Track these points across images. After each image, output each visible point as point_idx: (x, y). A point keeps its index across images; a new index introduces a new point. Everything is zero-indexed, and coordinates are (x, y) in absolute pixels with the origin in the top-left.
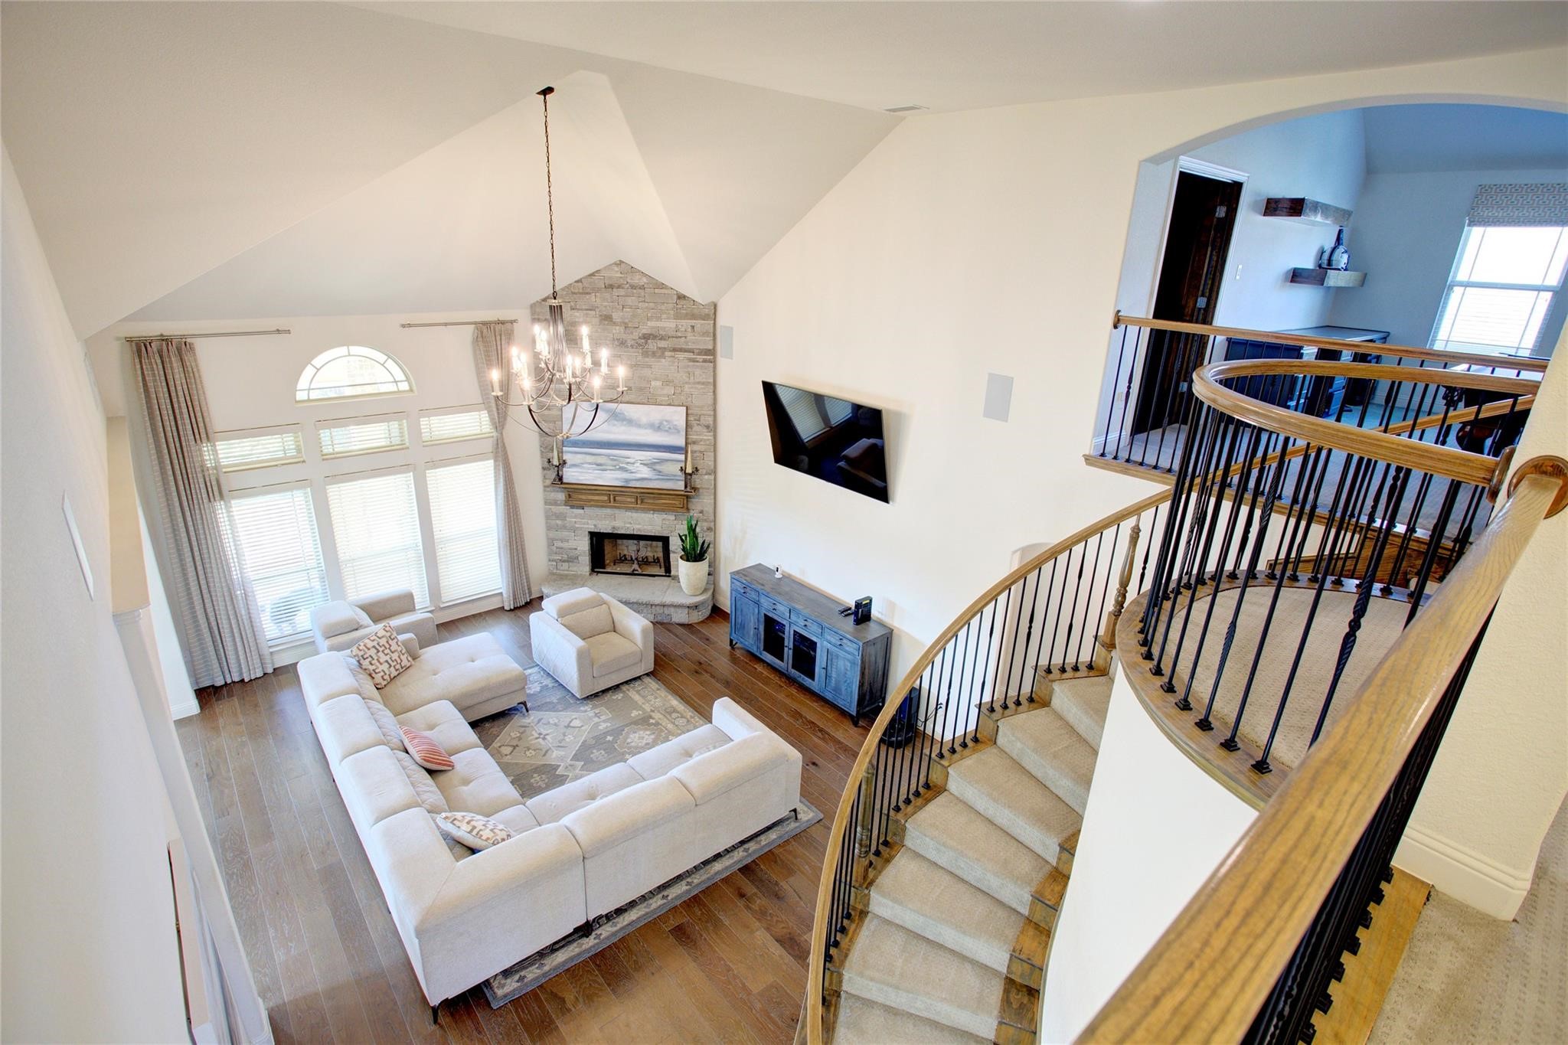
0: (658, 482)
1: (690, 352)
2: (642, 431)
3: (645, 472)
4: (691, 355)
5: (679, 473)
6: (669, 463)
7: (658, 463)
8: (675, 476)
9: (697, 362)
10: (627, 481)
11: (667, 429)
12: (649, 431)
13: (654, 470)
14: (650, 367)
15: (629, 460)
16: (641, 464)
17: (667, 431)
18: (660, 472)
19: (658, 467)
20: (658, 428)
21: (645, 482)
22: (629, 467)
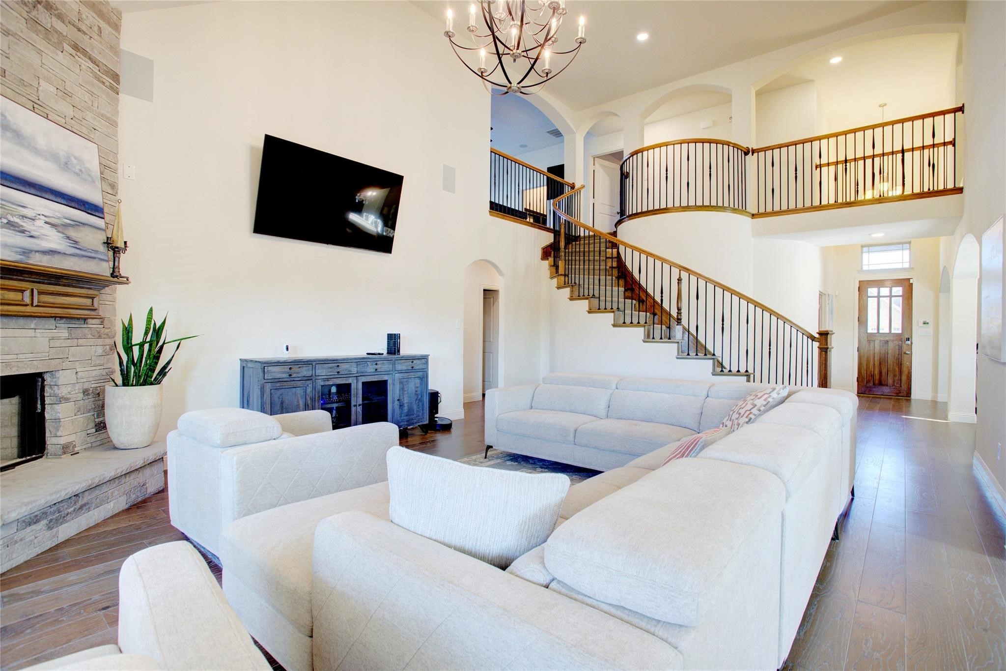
0: (72, 259)
1: (94, 63)
2: (40, 162)
3: (53, 240)
4: (96, 69)
5: (102, 248)
6: (87, 230)
7: (72, 226)
8: (96, 252)
9: (103, 83)
10: (26, 252)
11: (77, 171)
12: (51, 165)
13: (68, 238)
14: (40, 52)
15: (24, 211)
16: (46, 223)
17: (77, 174)
18: (76, 242)
19: (72, 233)
20: (65, 165)
21: (56, 257)
22: (27, 225)
